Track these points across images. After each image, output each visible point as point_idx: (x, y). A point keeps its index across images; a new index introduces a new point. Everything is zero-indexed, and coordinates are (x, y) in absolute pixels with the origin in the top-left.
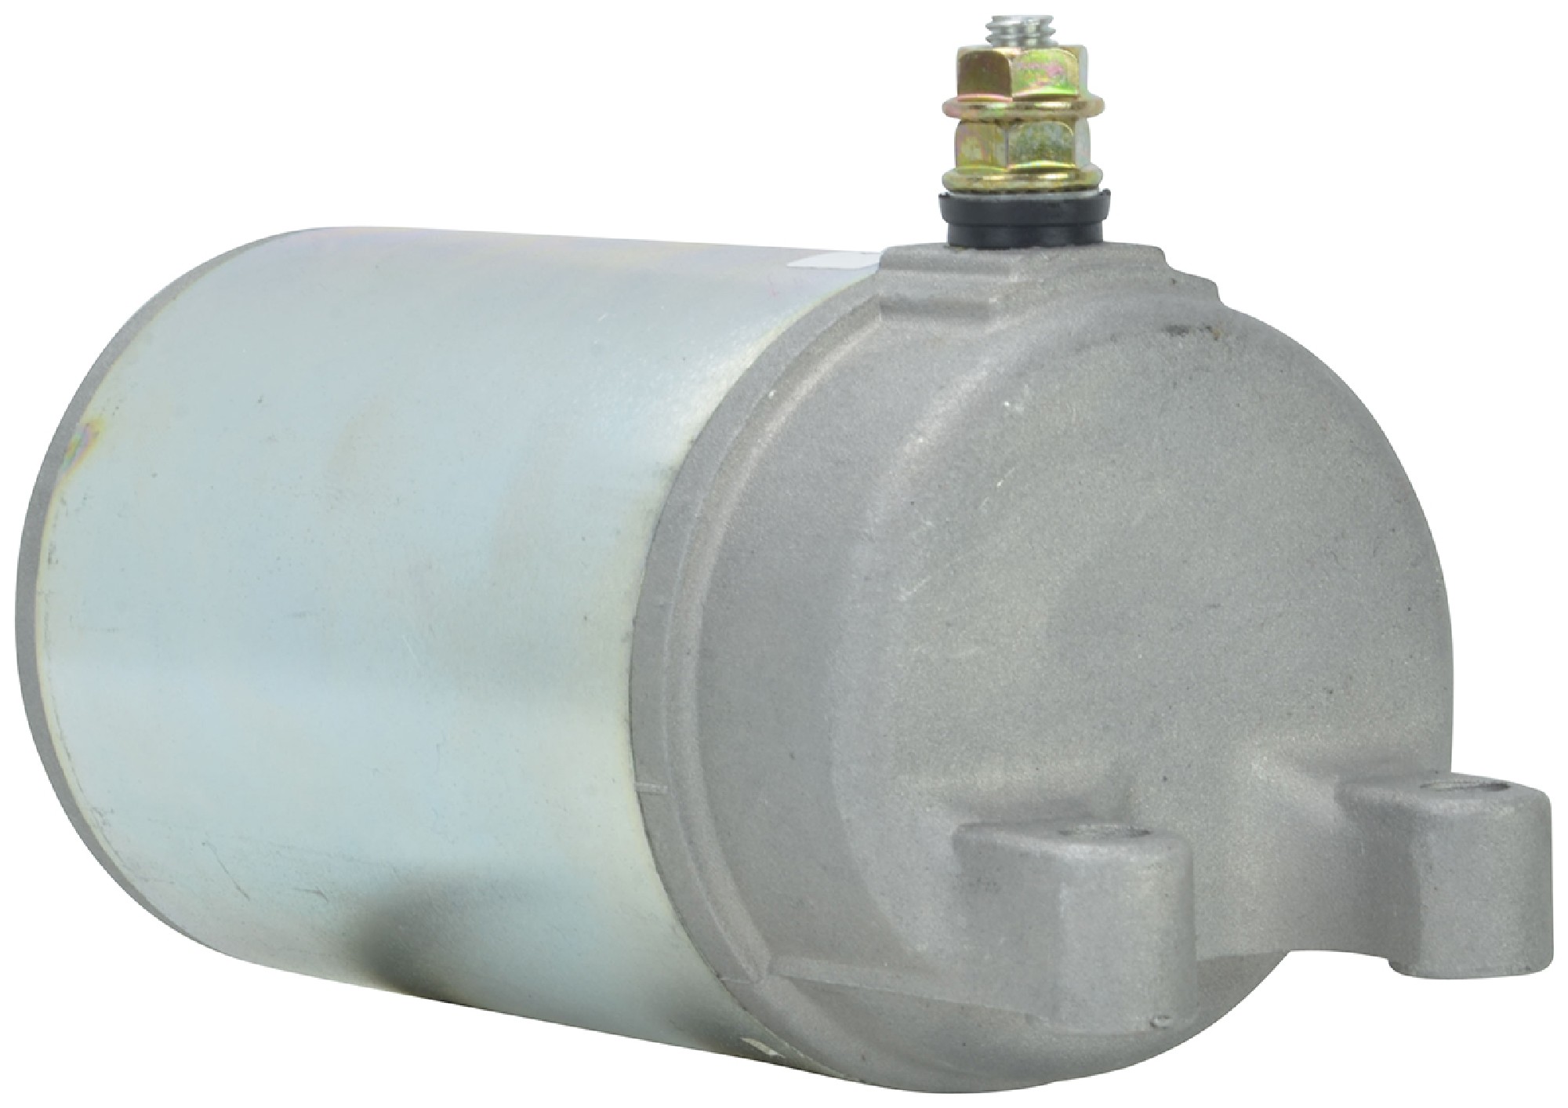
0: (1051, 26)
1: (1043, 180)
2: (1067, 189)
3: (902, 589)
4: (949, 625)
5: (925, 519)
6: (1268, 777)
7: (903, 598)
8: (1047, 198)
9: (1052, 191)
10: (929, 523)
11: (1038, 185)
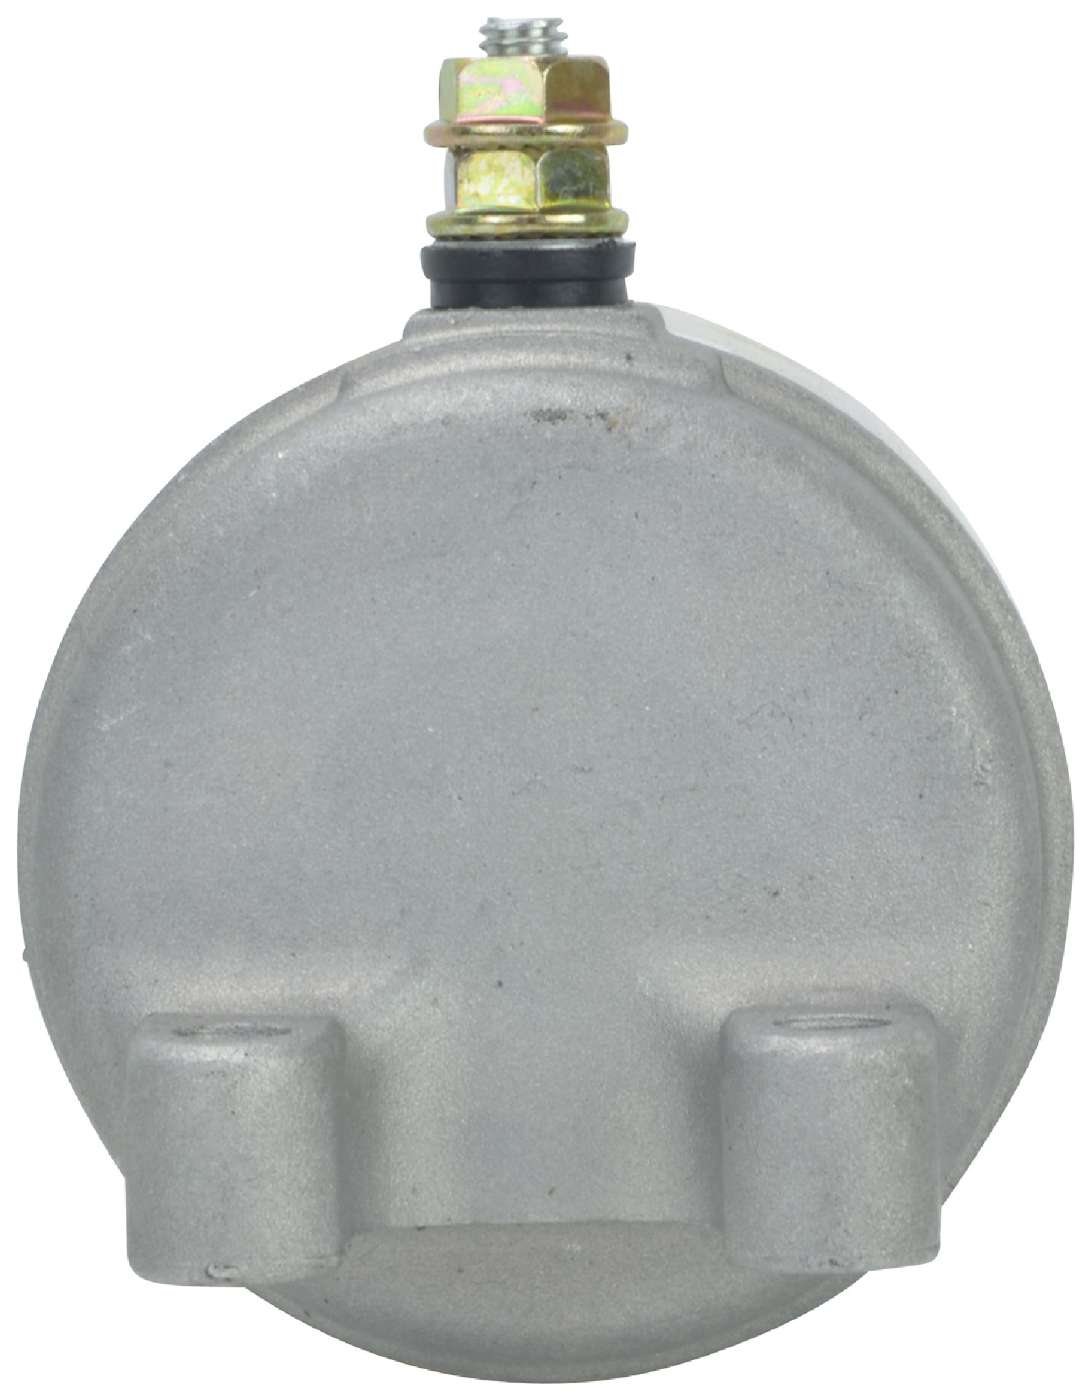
0: (560, 29)
1: (484, 223)
2: (520, 236)
3: (106, 716)
4: (168, 764)
5: (144, 633)
6: (656, 994)
7: (105, 727)
8: (492, 247)
9: (499, 238)
10: (148, 637)
11: (478, 230)
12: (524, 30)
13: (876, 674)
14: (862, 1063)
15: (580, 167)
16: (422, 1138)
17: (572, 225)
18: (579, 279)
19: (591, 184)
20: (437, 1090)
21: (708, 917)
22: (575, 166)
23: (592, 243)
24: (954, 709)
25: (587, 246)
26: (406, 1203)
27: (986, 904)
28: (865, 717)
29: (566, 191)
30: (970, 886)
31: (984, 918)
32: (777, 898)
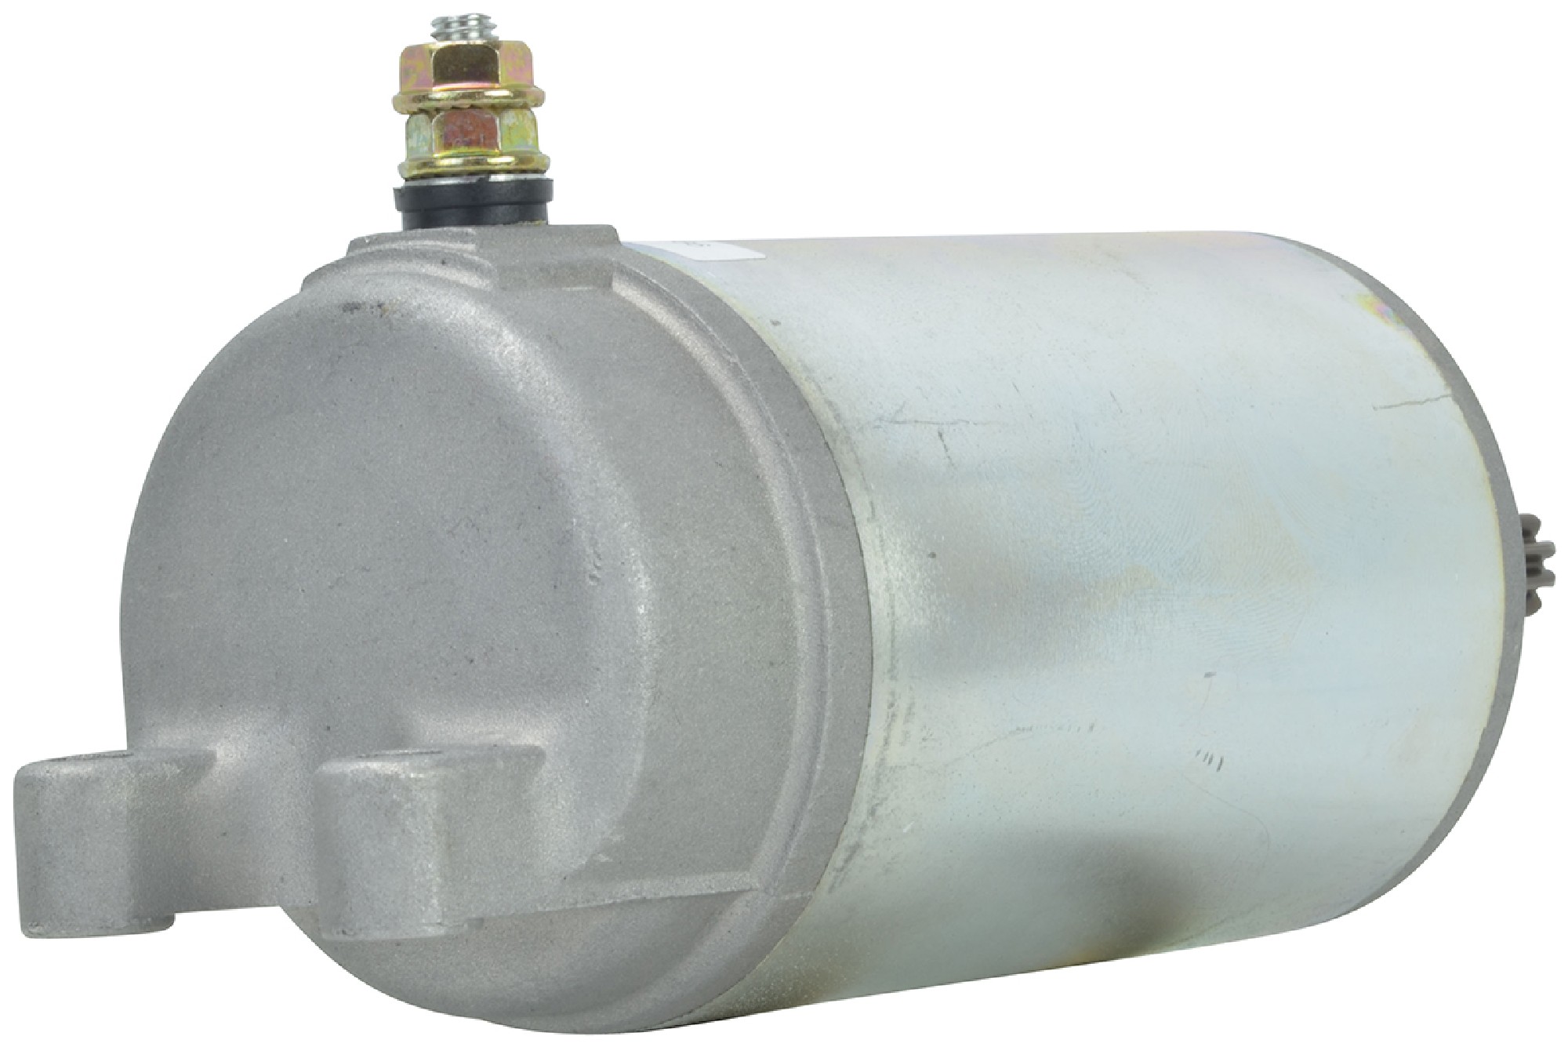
12: (463, 21)
13: (528, 494)
14: (357, 782)
15: (471, 124)
16: (286, 841)
17: (451, 166)
18: (456, 207)
19: (482, 136)
20: (296, 806)
21: (436, 679)
22: (466, 123)
23: (474, 180)
24: (574, 520)
25: (468, 182)
26: (276, 889)
27: (598, 669)
28: (521, 527)
29: (458, 142)
30: (586, 655)
31: (596, 680)
32: (472, 664)
